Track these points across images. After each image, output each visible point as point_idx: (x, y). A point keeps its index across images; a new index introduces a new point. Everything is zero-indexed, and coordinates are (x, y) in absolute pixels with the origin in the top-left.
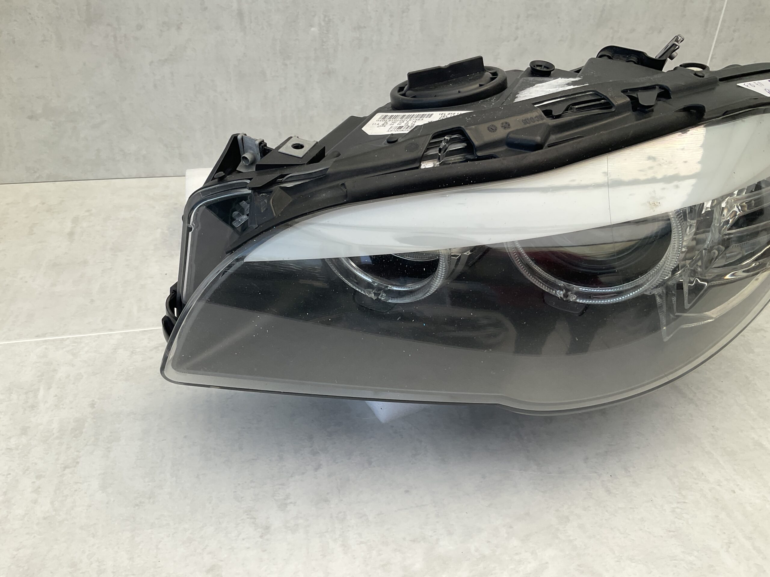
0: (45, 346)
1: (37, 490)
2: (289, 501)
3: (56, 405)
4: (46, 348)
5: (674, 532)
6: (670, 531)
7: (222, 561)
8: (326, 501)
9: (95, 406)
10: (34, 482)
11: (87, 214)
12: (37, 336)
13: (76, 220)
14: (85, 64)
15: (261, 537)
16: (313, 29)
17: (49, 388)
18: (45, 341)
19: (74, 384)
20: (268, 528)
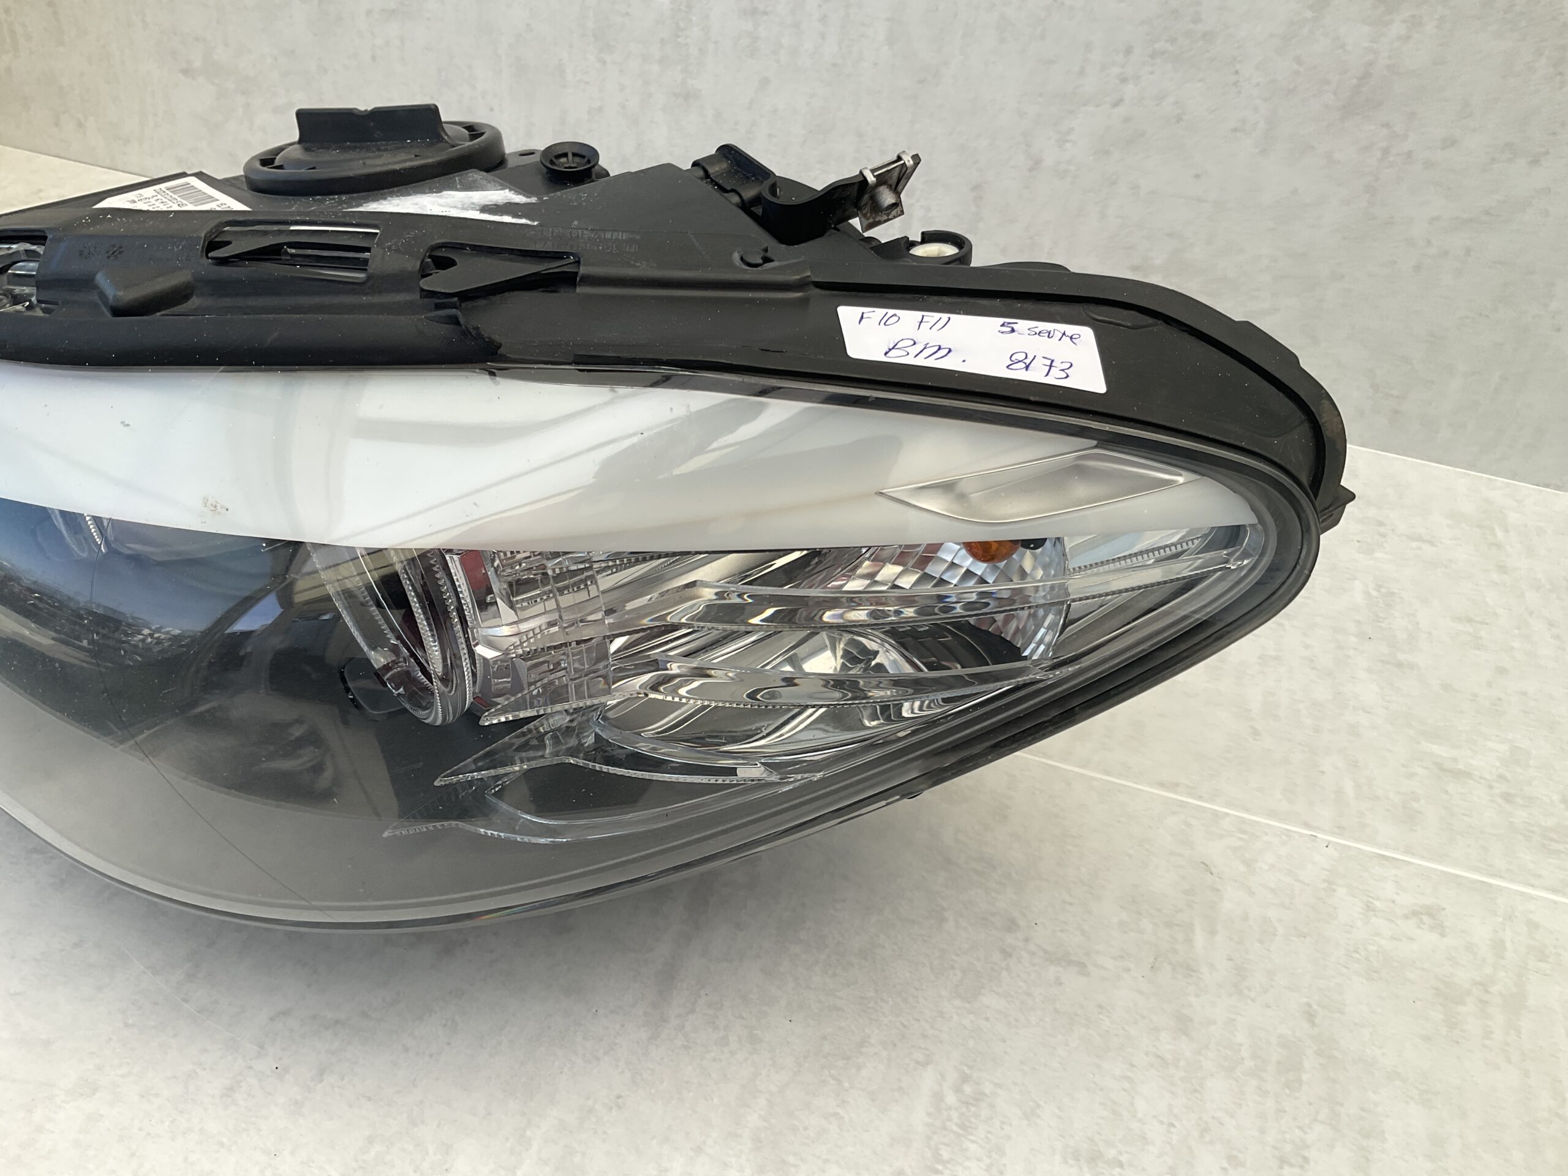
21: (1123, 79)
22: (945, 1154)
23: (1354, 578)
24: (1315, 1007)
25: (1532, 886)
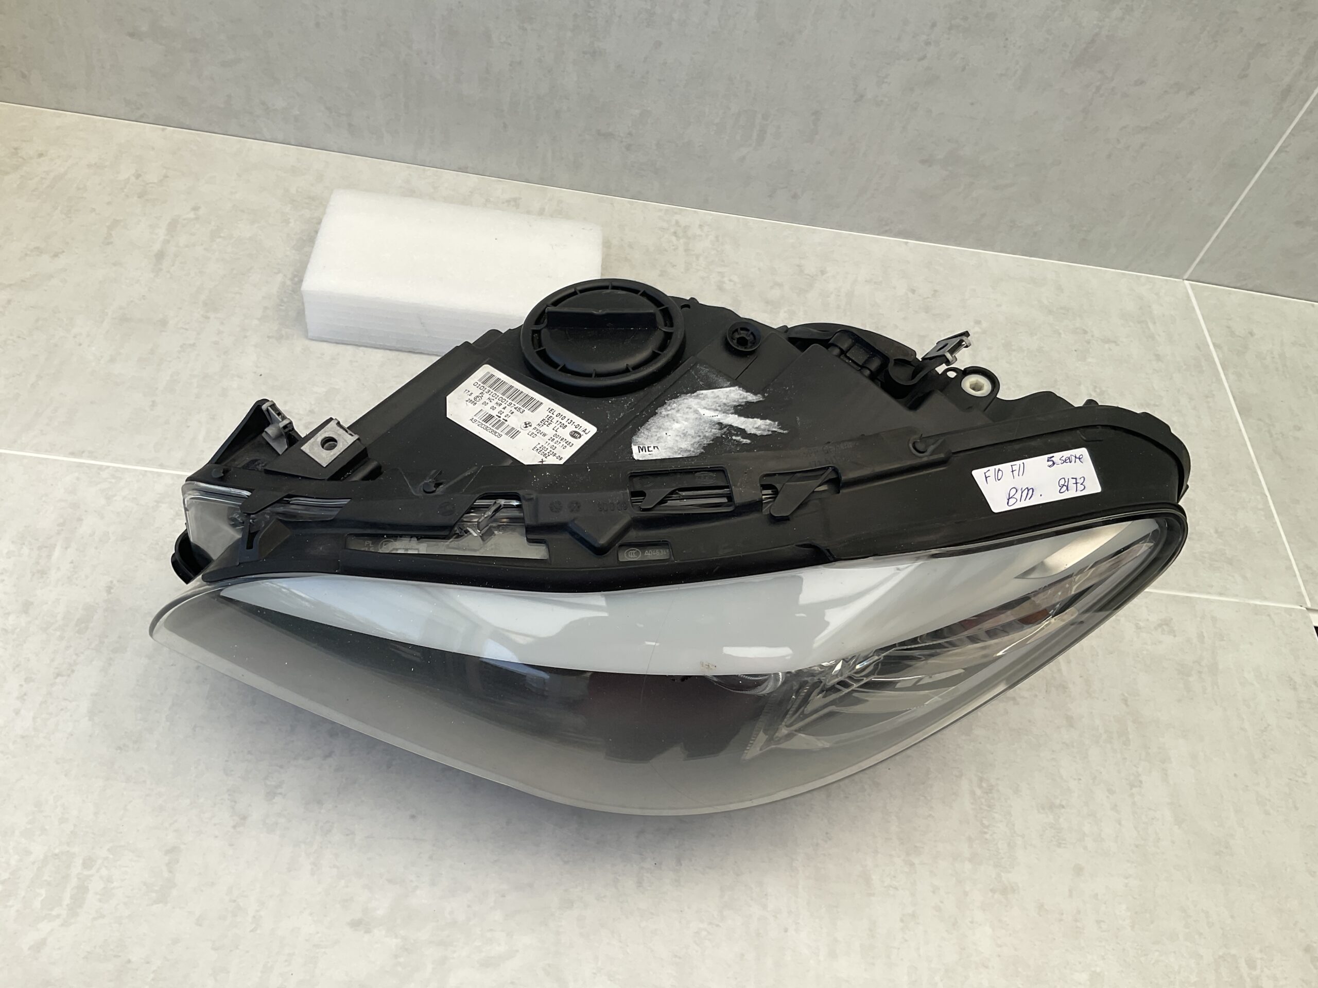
0: (76, 474)
1: (22, 698)
2: (279, 791)
3: (68, 578)
4: (78, 479)
5: (680, 958)
6: (676, 956)
7: (185, 844)
8: (320, 803)
9: (112, 591)
10: (21, 686)
11: (192, 215)
12: (72, 454)
13: (173, 226)
15: (234, 827)
17: (66, 548)
18: (80, 465)
19: (96, 548)
20: (244, 818)
21: (928, 43)
22: (986, 822)
23: (1080, 384)
24: (1126, 695)
25: (1209, 593)
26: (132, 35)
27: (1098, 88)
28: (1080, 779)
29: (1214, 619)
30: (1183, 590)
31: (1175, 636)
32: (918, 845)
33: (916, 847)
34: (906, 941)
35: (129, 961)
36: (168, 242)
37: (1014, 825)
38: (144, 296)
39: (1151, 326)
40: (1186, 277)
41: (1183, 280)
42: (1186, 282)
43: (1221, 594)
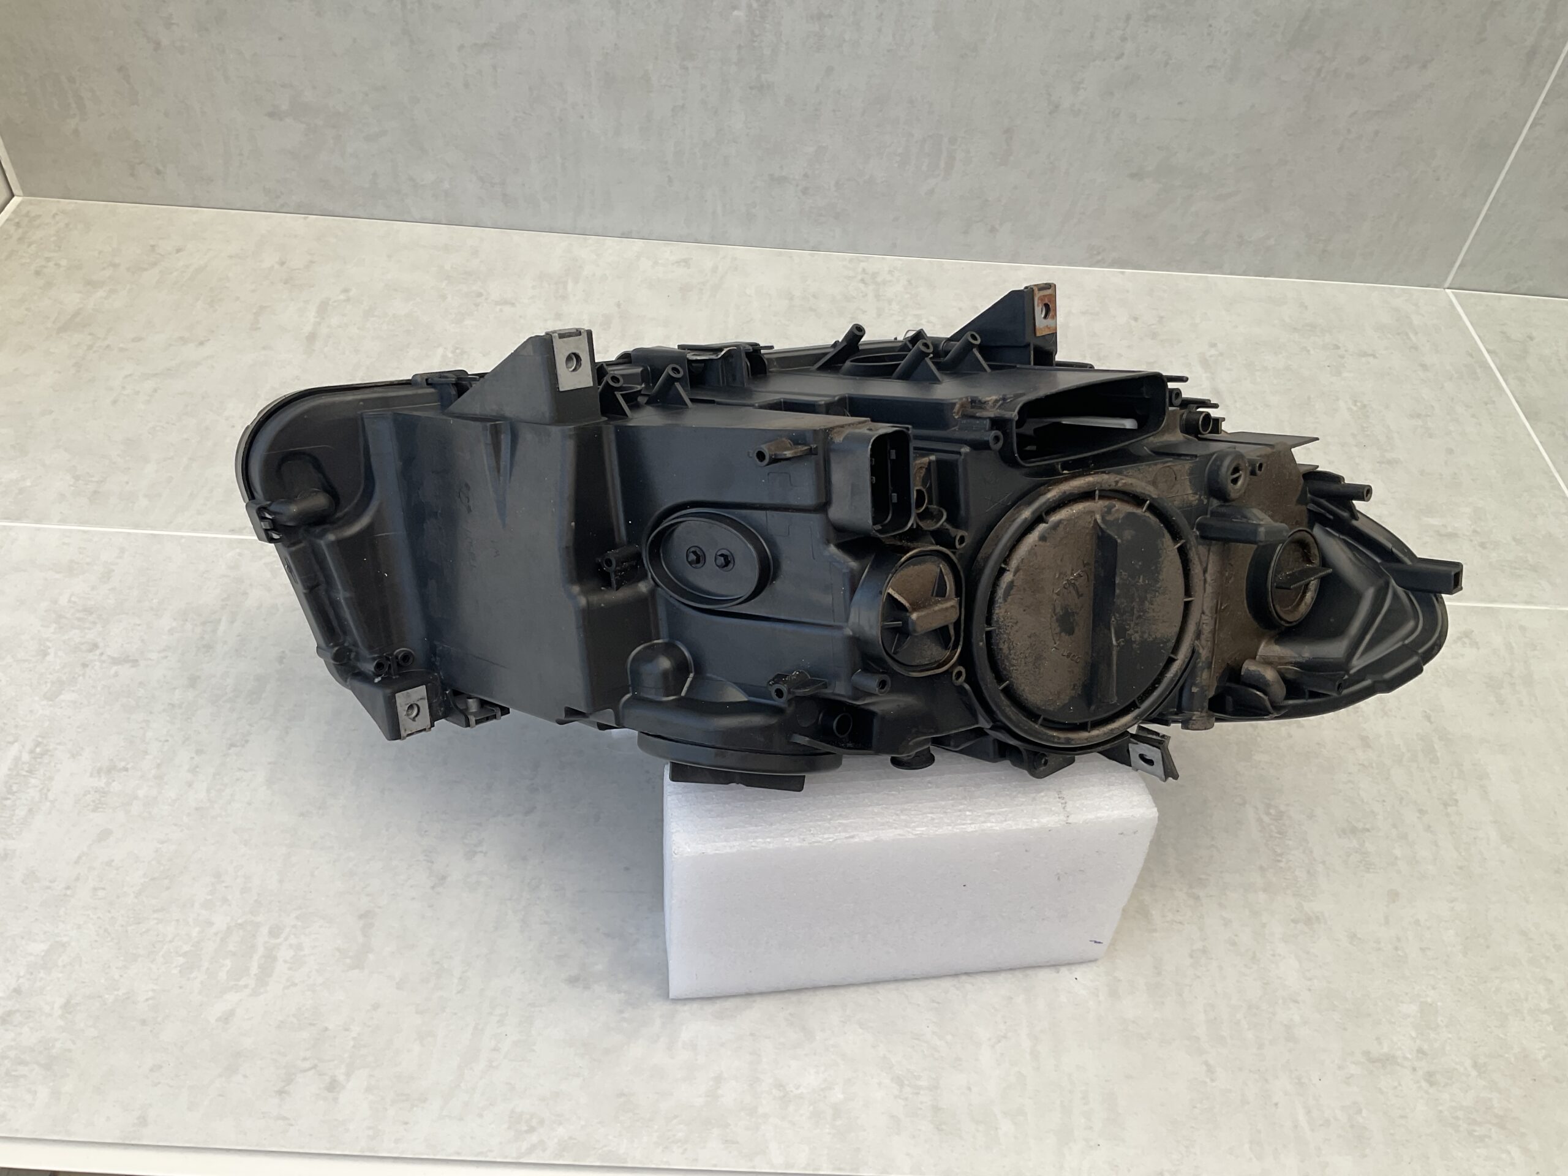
0: (238, 550)
1: (194, 770)
2: (479, 849)
3: (237, 650)
4: (240, 554)
5: (938, 1003)
6: (933, 1001)
7: (380, 907)
8: (524, 859)
9: (284, 660)
10: (192, 758)
11: (342, 297)
12: (233, 531)
13: (323, 308)
14: (355, 40)
15: (433, 888)
16: (736, 13)
18: (241, 541)
19: (265, 620)
20: (444, 878)
21: (1124, 39)
22: (1279, 850)
23: (1338, 399)
24: (1428, 711)
25: (1514, 603)
26: (271, 115)
27: (1319, 71)
28: (1384, 801)
29: (1523, 629)
30: (1482, 601)
31: (1478, 649)
32: (1203, 877)
33: (1200, 879)
34: (1199, 977)
35: (326, 1029)
36: (319, 324)
37: (1311, 852)
38: (297, 376)
39: (1412, 336)
40: (1447, 285)
41: (1444, 289)
42: (1448, 291)
43: (1527, 603)
